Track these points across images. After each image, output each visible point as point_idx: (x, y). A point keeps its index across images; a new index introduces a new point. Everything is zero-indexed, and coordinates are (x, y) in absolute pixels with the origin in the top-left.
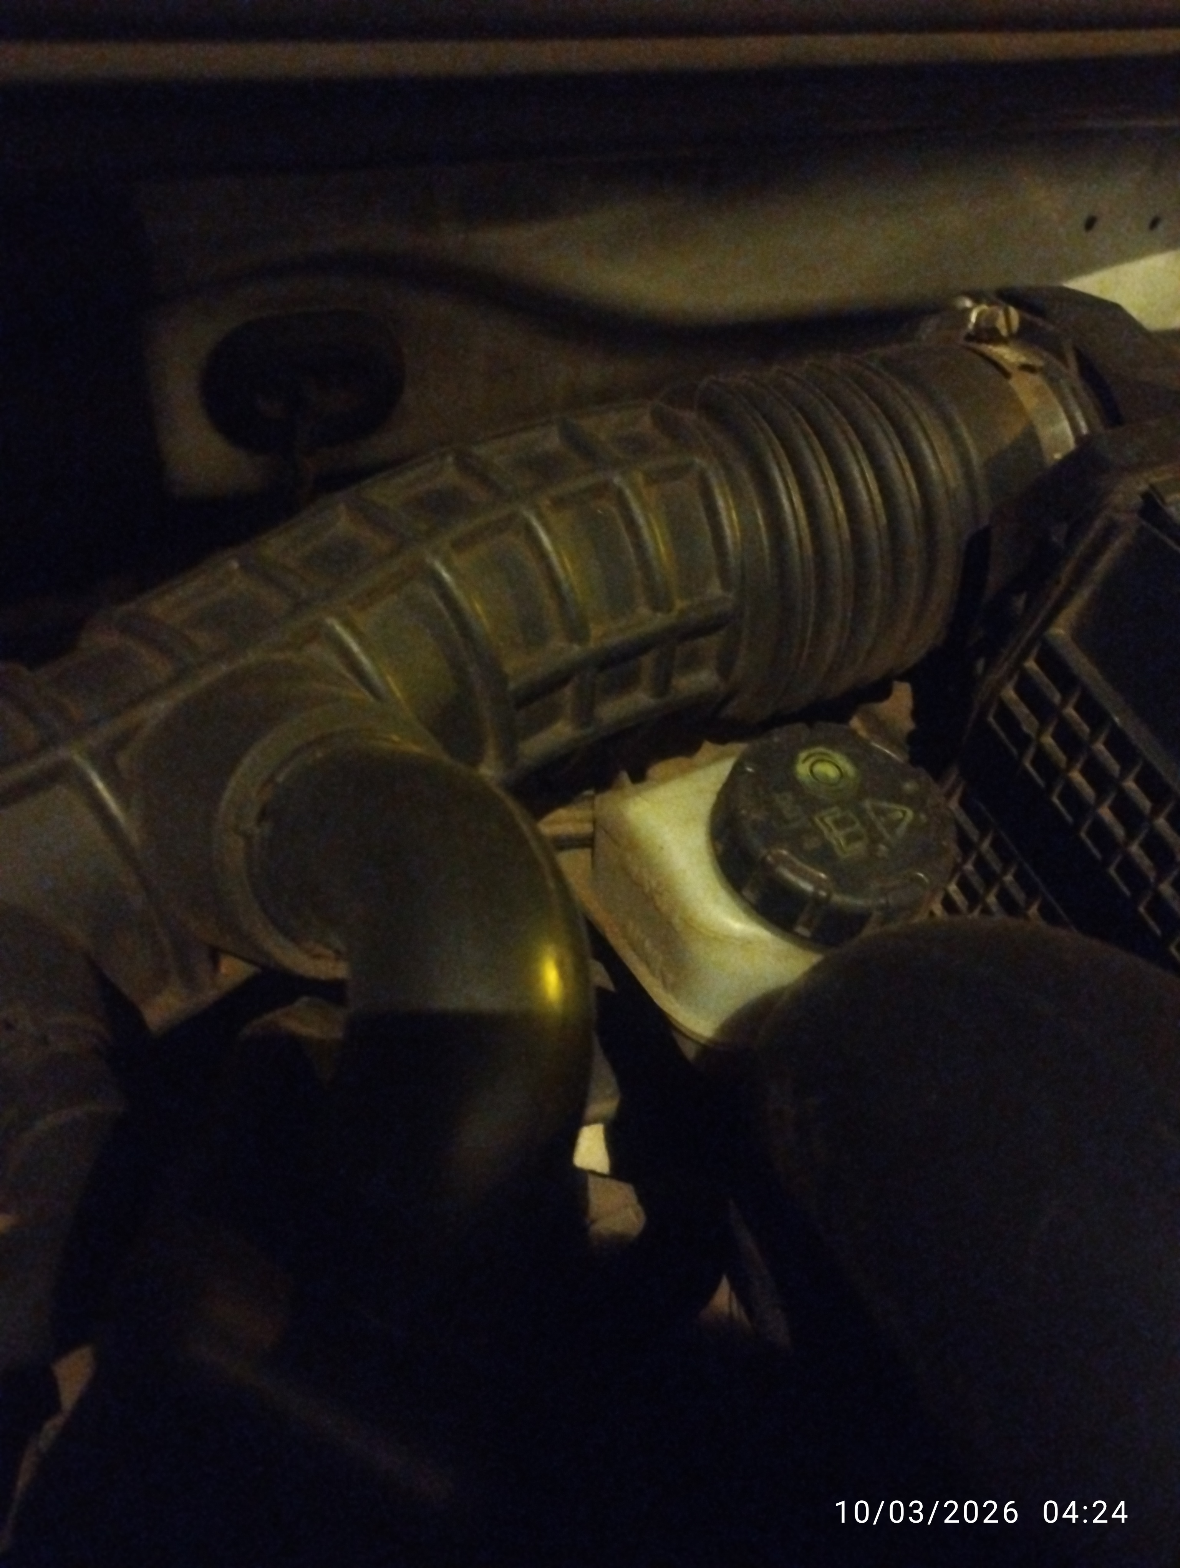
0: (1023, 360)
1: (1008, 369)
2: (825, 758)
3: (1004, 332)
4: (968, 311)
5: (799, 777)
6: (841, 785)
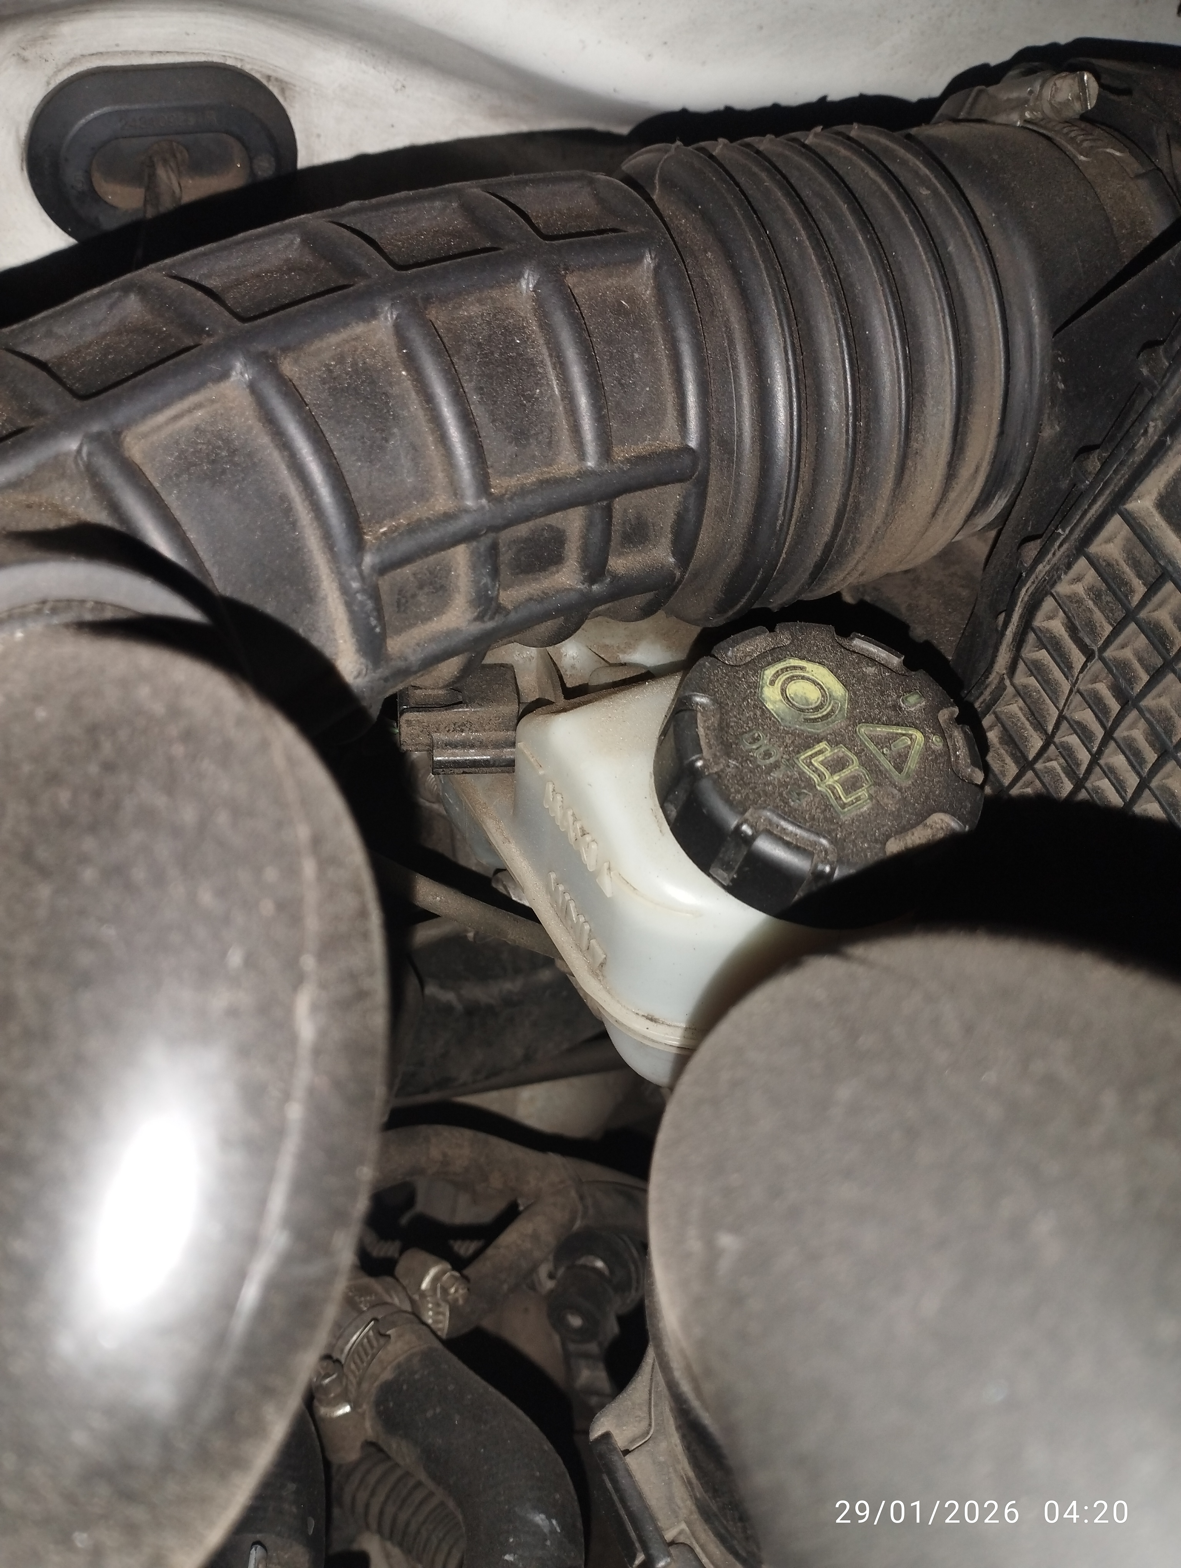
5: (766, 703)
6: (828, 710)
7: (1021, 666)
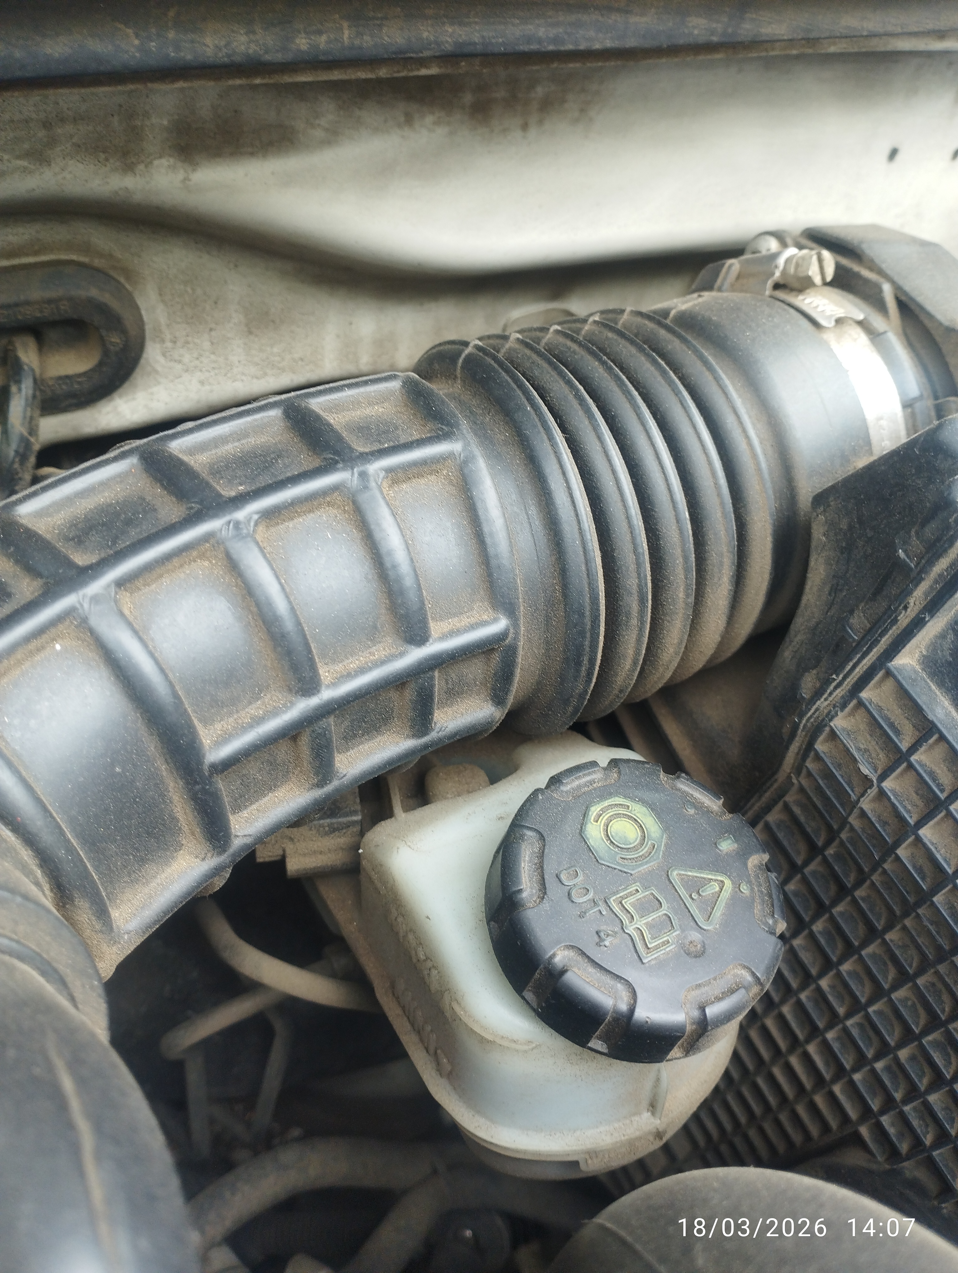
0: (840, 312)
1: (823, 322)
2: (622, 811)
3: (818, 280)
4: (775, 256)
5: (591, 842)
6: (644, 851)
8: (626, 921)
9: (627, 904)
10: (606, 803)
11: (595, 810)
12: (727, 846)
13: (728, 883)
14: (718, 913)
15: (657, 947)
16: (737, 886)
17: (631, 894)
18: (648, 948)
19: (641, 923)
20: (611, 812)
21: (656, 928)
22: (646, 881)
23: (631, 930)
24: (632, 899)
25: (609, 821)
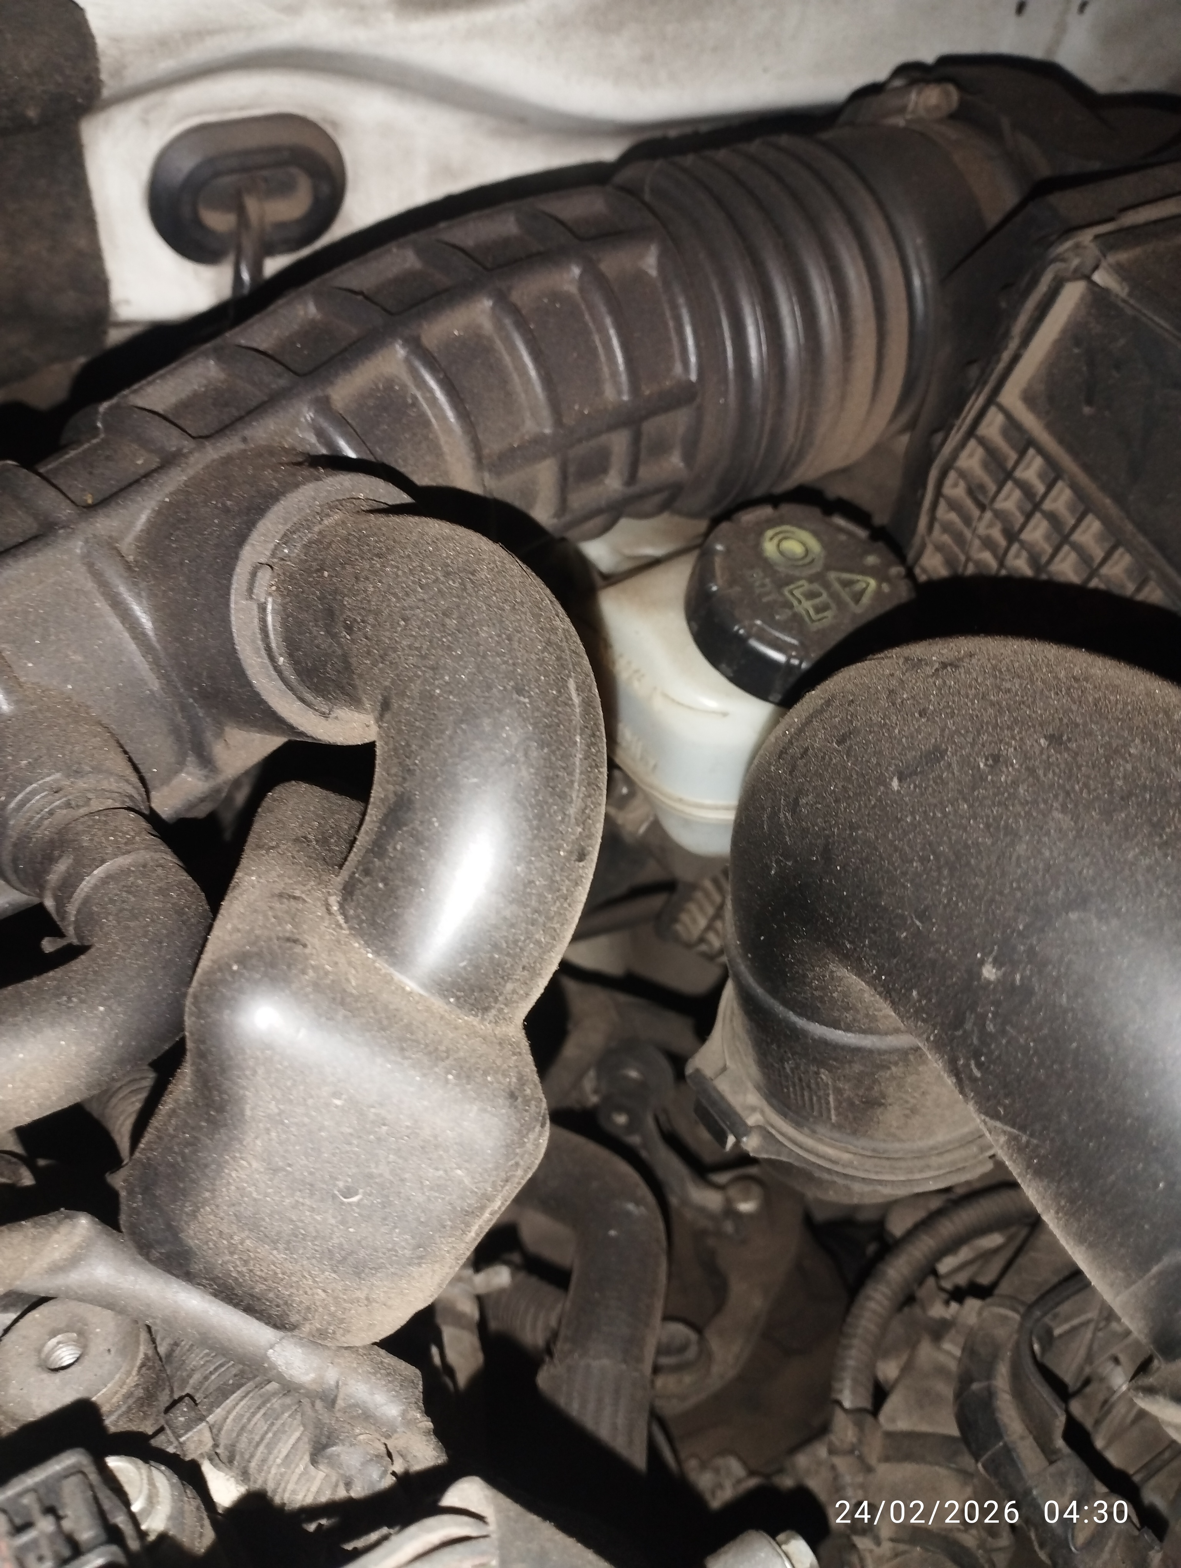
2: (791, 535)
5: (768, 555)
6: (807, 560)
7: (937, 527)
8: (795, 603)
9: (796, 592)
10: (778, 529)
11: (770, 533)
12: (871, 560)
13: (873, 583)
14: (866, 600)
15: (819, 620)
16: (879, 586)
17: (798, 587)
18: (813, 621)
19: (808, 605)
20: (780, 536)
21: (818, 610)
22: (811, 579)
23: (799, 609)
24: (801, 590)
25: (780, 541)
